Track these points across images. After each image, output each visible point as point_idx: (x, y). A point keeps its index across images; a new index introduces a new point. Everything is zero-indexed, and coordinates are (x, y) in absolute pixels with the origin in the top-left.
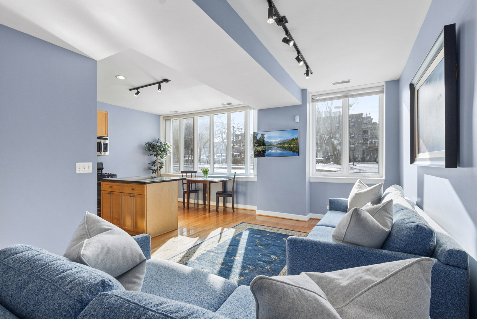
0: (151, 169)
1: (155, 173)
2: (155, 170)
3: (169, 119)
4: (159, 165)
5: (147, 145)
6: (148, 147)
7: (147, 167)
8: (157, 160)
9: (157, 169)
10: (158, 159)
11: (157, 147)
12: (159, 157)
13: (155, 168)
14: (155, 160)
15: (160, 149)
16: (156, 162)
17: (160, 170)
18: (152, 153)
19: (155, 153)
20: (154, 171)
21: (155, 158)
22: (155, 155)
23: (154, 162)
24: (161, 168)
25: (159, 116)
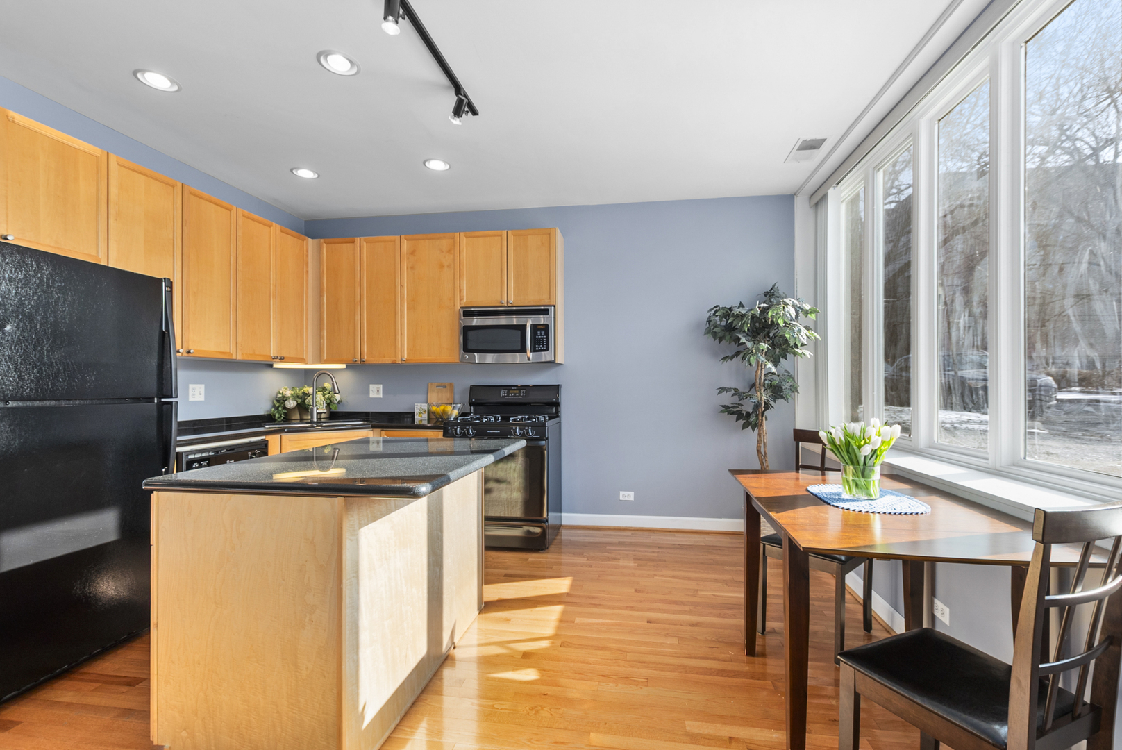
0: (736, 409)
2: (749, 414)
3: (825, 196)
20: (748, 420)
25: (788, 199)
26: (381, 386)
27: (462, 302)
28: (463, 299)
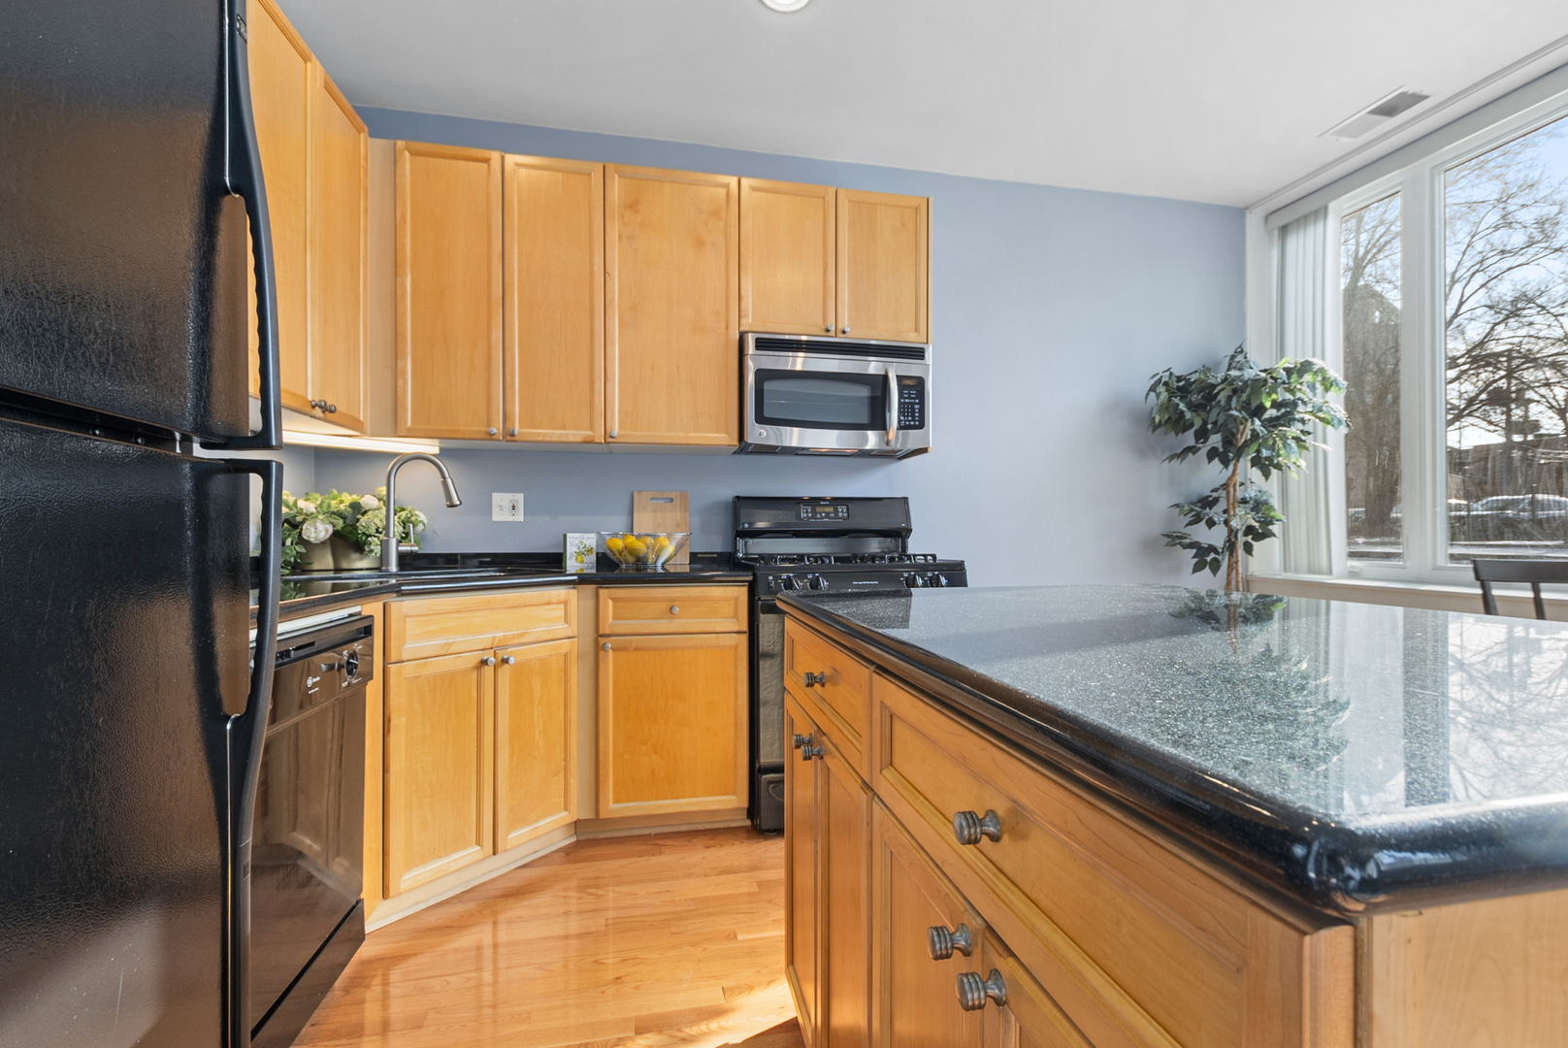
0: (1187, 541)
1: (1215, 566)
2: (1212, 549)
3: (1316, 212)
4: (1242, 518)
5: (1161, 389)
6: (1167, 406)
7: (1157, 529)
8: (1225, 486)
9: (1231, 546)
10: (1239, 479)
11: (1229, 399)
12: (1245, 462)
13: (1216, 537)
14: (1214, 491)
15: (1254, 405)
16: (1216, 500)
17: (1248, 548)
18: (1192, 442)
19: (1215, 440)
20: (1206, 560)
21: (1209, 475)
22: (1212, 454)
23: (1207, 502)
24: (1261, 536)
25: (1237, 214)
26: (520, 497)
27: (743, 321)
28: (747, 316)
